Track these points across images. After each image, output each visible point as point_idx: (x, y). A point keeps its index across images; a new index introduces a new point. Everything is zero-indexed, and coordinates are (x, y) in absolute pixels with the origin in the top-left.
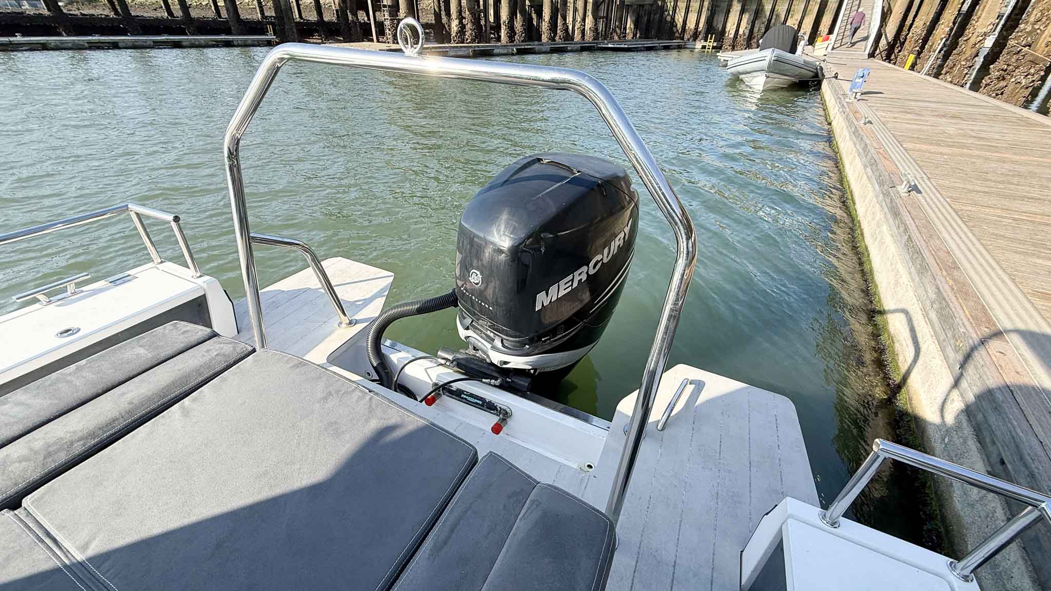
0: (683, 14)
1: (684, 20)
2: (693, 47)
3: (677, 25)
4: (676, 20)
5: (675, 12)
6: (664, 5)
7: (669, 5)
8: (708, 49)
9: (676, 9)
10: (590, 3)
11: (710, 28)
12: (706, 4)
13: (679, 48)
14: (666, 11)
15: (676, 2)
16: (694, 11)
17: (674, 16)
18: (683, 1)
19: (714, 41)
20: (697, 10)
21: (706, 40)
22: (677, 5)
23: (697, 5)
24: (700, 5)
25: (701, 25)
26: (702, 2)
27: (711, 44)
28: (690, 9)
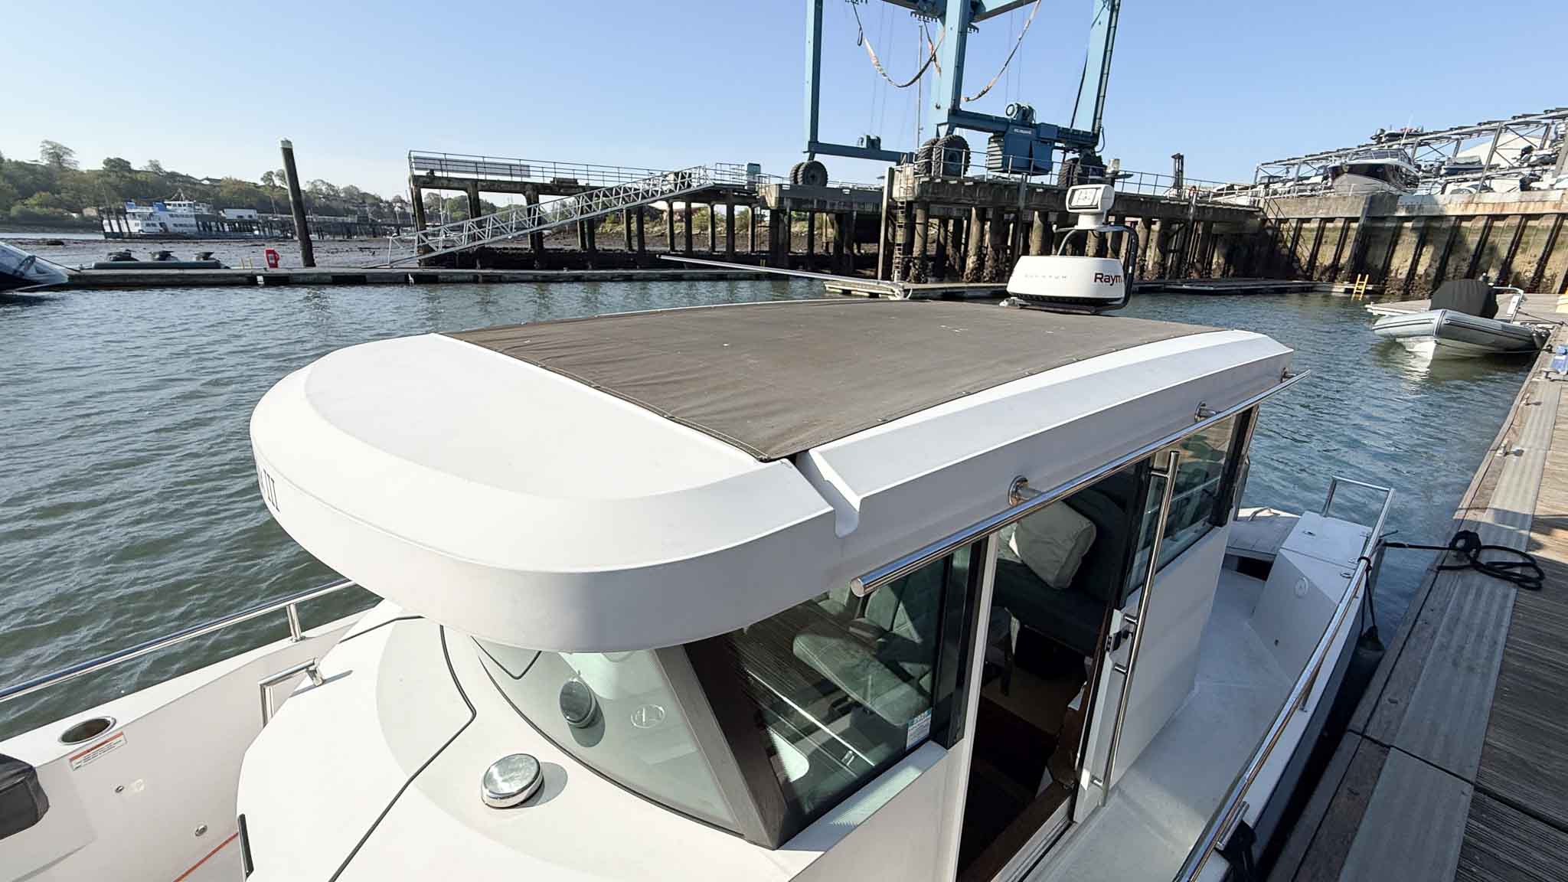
0: (1310, 247)
1: (1311, 255)
2: (1328, 290)
3: (1299, 260)
4: (1298, 254)
5: (1297, 243)
6: (1277, 235)
7: (1285, 234)
8: (1357, 293)
9: (1298, 239)
10: (1154, 231)
11: (1360, 266)
12: (1352, 234)
13: (1304, 291)
14: (1281, 241)
15: (1298, 230)
16: (1331, 243)
17: (1296, 248)
18: (1311, 230)
19: (1368, 283)
20: (1336, 243)
21: (1353, 281)
22: (1299, 235)
23: (1337, 235)
24: (1341, 235)
25: (1344, 259)
26: (1345, 230)
27: (1363, 287)
28: (1324, 240)
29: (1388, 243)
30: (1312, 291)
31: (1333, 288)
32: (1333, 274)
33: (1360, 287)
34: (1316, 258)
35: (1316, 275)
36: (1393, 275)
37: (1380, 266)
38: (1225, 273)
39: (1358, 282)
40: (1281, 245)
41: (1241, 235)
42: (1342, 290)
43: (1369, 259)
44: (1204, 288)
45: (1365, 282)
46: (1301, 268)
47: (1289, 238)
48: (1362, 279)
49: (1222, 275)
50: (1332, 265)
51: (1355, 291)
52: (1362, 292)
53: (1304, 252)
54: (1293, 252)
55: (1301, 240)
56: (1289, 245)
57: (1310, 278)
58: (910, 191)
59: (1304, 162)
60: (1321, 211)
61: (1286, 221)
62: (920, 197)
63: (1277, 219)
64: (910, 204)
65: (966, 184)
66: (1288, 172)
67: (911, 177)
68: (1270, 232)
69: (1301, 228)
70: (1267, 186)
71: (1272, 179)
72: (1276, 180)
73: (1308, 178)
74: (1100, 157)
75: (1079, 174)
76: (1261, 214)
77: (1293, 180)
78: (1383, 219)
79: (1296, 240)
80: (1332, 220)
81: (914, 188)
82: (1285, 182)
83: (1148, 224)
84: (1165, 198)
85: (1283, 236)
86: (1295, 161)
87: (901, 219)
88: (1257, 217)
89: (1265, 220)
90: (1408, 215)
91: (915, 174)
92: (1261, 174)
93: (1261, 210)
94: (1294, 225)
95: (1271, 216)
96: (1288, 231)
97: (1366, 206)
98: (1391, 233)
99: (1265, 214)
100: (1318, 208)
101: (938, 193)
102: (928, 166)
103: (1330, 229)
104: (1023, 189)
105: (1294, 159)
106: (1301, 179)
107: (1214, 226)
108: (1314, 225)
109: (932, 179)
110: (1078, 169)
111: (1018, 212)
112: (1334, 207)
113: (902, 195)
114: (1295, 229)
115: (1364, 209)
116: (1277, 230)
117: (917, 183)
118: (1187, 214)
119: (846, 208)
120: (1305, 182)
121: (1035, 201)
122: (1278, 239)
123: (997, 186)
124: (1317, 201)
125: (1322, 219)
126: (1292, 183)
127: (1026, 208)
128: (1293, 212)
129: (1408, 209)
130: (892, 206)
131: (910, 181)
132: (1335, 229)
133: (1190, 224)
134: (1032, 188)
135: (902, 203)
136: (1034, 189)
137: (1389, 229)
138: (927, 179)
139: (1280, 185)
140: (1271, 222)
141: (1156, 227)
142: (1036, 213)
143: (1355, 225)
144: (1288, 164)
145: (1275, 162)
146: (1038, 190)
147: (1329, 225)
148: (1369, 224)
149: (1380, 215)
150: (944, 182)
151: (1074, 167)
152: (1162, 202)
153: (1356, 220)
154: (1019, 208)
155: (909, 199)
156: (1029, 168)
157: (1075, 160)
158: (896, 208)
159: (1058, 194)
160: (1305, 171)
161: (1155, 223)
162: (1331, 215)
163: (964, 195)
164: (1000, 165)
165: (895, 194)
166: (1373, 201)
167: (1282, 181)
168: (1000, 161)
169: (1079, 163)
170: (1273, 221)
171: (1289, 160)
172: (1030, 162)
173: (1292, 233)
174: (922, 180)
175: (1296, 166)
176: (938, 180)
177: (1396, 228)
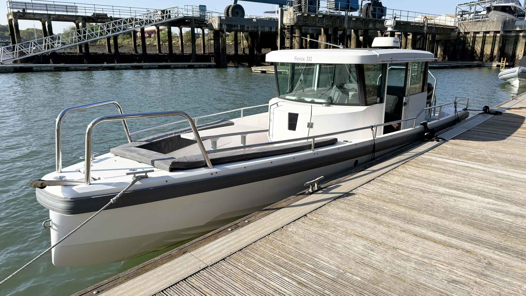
0: (480, 45)
1: (481, 49)
2: (490, 66)
3: (476, 52)
4: (476, 49)
5: (474, 44)
6: (466, 39)
7: (469, 39)
8: (502, 67)
9: (475, 42)
10: (409, 39)
11: (503, 54)
12: (498, 39)
13: (479, 66)
14: (467, 43)
15: (474, 37)
16: (489, 43)
17: (474, 46)
18: (480, 37)
19: (506, 62)
20: (491, 43)
21: (500, 61)
22: (475, 40)
23: (491, 40)
24: (493, 39)
25: (496, 52)
26: (495, 37)
27: (504, 64)
28: (486, 42)
29: (513, 43)
30: (483, 66)
31: (492, 65)
32: (492, 58)
33: (503, 64)
34: (483, 51)
35: (484, 59)
36: (517, 58)
37: (511, 54)
38: (444, 58)
39: (502, 61)
40: (467, 45)
41: (449, 40)
42: (496, 66)
43: (506, 51)
44: (435, 66)
45: (505, 62)
46: (477, 56)
47: (471, 42)
48: (504, 60)
49: (442, 60)
50: (491, 54)
51: (501, 66)
52: (504, 66)
53: (478, 48)
54: (473, 48)
55: (476, 43)
56: (471, 45)
57: (482, 60)
58: (292, 20)
59: (478, 4)
60: (483, 28)
61: (468, 33)
62: (298, 23)
63: (465, 32)
64: (292, 26)
65: (319, 16)
66: (471, 9)
67: (292, 13)
68: (462, 39)
69: (475, 37)
70: (462, 16)
71: (464, 13)
72: (465, 13)
73: (480, 12)
74: (381, 3)
75: (372, 11)
76: (458, 30)
77: (473, 13)
78: (510, 32)
79: (474, 42)
80: (488, 32)
81: (294, 18)
82: (470, 14)
83: (406, 36)
84: (412, 23)
85: (468, 40)
86: (474, 3)
87: (287, 34)
88: (456, 31)
89: (459, 33)
90: (520, 30)
91: (294, 11)
92: (458, 10)
93: (457, 28)
94: (472, 35)
95: (462, 31)
96: (470, 38)
97: (503, 26)
98: (514, 38)
99: (459, 30)
100: (482, 27)
101: (306, 21)
102: (300, 9)
103: (488, 37)
104: (346, 19)
105: (473, 2)
106: (477, 12)
107: (437, 36)
108: (481, 35)
109: (303, 14)
110: (371, 8)
111: (344, 30)
112: (488, 26)
113: (288, 22)
114: (473, 37)
115: (502, 27)
116: (465, 38)
117: (295, 16)
118: (423, 30)
119: (255, 29)
120: (479, 14)
121: (352, 25)
122: (466, 42)
123: (333, 17)
124: (481, 23)
125: (484, 32)
126: (473, 15)
127: (348, 28)
128: (472, 29)
129: (520, 27)
130: (283, 28)
131: (292, 15)
132: (490, 37)
133: (425, 35)
134: (350, 18)
135: (288, 26)
136: (351, 18)
137: (513, 36)
138: (300, 14)
139: (467, 15)
140: (462, 34)
141: (410, 37)
142: (353, 30)
143: (498, 35)
144: (471, 5)
145: (464, 4)
146: (353, 19)
147: (488, 35)
148: (505, 34)
149: (508, 30)
150: (309, 15)
151: (369, 8)
152: (411, 24)
153: (498, 32)
154: (345, 28)
155: (292, 24)
156: (348, 8)
157: (369, 4)
158: (285, 29)
159: (363, 21)
160: (479, 8)
161: (409, 35)
162: (488, 30)
163: (318, 21)
164: (334, 7)
165: (285, 22)
166: (505, 23)
167: (469, 14)
168: (334, 5)
169: (371, 6)
170: (463, 33)
171: (470, 3)
172: (349, 5)
173: (472, 39)
174: (298, 15)
175: (474, 6)
176: (306, 15)
177: (516, 36)
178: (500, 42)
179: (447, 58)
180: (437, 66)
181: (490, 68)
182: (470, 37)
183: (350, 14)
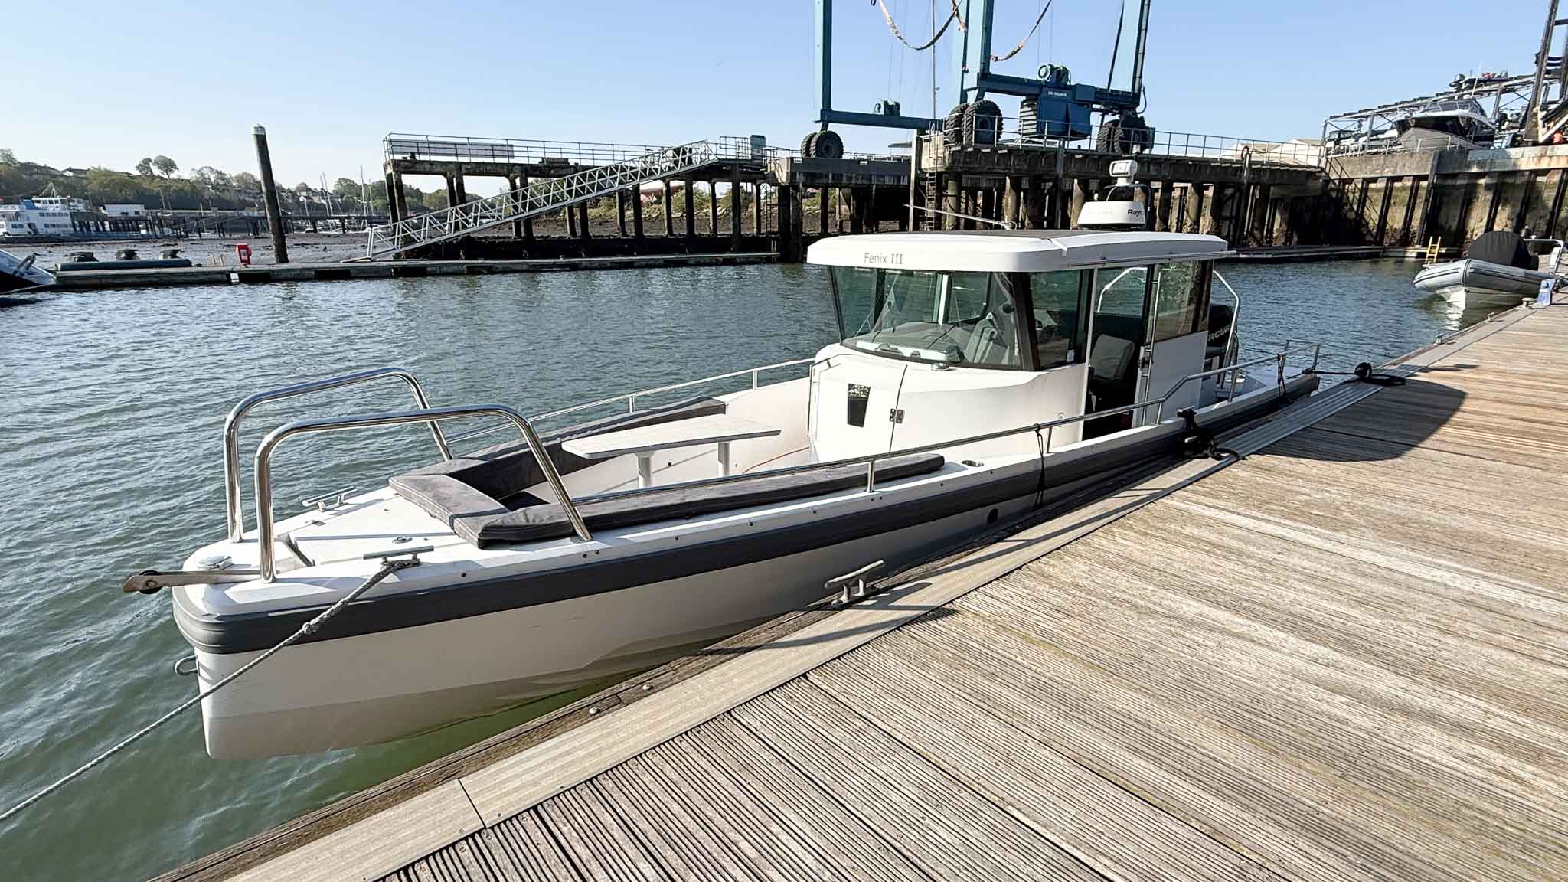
0: (1378, 209)
1: (1380, 217)
2: (1401, 255)
3: (1368, 223)
4: (1366, 217)
5: (1364, 206)
6: (1342, 197)
7: (1351, 196)
8: (1429, 257)
9: (1365, 201)
10: (1207, 197)
11: (1433, 226)
12: (1422, 193)
13: (1374, 257)
14: (1346, 204)
15: (1364, 191)
16: (1400, 204)
17: (1363, 211)
18: (1378, 190)
19: (1440, 246)
20: (1406, 202)
21: (1425, 245)
22: (1366, 196)
23: (1406, 195)
24: (1411, 194)
25: (1416, 223)
26: (1414, 190)
27: (1436, 251)
28: (1392, 201)
29: (1461, 201)
30: (1384, 257)
31: (1405, 252)
32: (1405, 240)
33: (1433, 250)
34: (1385, 222)
35: (1387, 241)
36: (1469, 236)
37: (1454, 228)
38: (1288, 239)
39: (1430, 245)
40: (1347, 208)
41: (1302, 199)
42: (1414, 255)
43: (1442, 220)
44: (1265, 256)
45: (1438, 245)
46: (1370, 232)
47: (1356, 201)
48: (1435, 242)
49: (1284, 244)
50: (1403, 229)
51: (1428, 255)
52: (1436, 255)
53: (1372, 215)
54: (1360, 215)
55: (1368, 203)
56: (1355, 207)
57: (1380, 243)
58: (940, 161)
59: (1378, 114)
60: (1387, 170)
61: (1350, 181)
62: (952, 168)
63: (1341, 180)
64: (940, 174)
65: (1000, 152)
66: (1360, 126)
67: (941, 146)
68: (1334, 194)
69: (1367, 189)
70: (1337, 142)
71: (1343, 134)
72: (1347, 135)
73: (1383, 132)
74: (1142, 118)
75: (1120, 138)
76: (1324, 174)
77: (1366, 134)
78: (1454, 176)
79: (1362, 202)
80: (1400, 179)
81: (944, 157)
82: (1357, 137)
83: (1200, 190)
84: (1215, 161)
85: (1348, 198)
86: (1368, 113)
87: (931, 192)
88: (1320, 177)
89: (1328, 181)
90: (1480, 171)
91: (946, 142)
92: (1330, 129)
93: (1323, 170)
94: (1359, 186)
95: (1334, 176)
96: (1354, 193)
97: (1435, 163)
98: (1463, 190)
99: (1328, 175)
100: (1384, 166)
101: (970, 163)
102: (958, 136)
103: (1398, 188)
104: (1061, 156)
105: (1366, 110)
106: (1375, 133)
107: (1272, 188)
108: (1381, 185)
109: (964, 148)
110: (1119, 132)
111: (1056, 181)
112: (1400, 164)
113: (932, 166)
114: (1361, 190)
115: (1433, 165)
116: (1341, 192)
117: (947, 153)
118: (1240, 176)
119: (865, 182)
120: (1381, 136)
121: (1073, 168)
122: (1344, 201)
123: (1032, 154)
124: (1382, 158)
125: (1389, 178)
126: (1365, 138)
127: (1065, 175)
128: (1358, 172)
129: (1480, 164)
130: (921, 177)
131: (940, 151)
132: (1403, 188)
133: (1244, 187)
134: (1070, 154)
135: (931, 174)
136: (1073, 155)
137: (1460, 187)
138: (958, 148)
139: (1352, 140)
140: (1335, 184)
141: (1209, 192)
142: (1076, 181)
143: (1424, 184)
144: (1360, 117)
145: (1345, 115)
146: (1077, 156)
147: (1397, 185)
148: (1440, 182)
149: (1450, 171)
150: (977, 150)
151: (1115, 130)
152: (1213, 164)
153: (1425, 178)
154: (1057, 176)
155: (939, 170)
156: (1066, 133)
157: (1115, 123)
158: (925, 179)
159: (1099, 160)
160: (1379, 123)
161: (1207, 188)
162: (1398, 173)
163: (998, 164)
164: (1035, 131)
165: (924, 165)
166: (1442, 157)
167: (1354, 137)
168: (1035, 126)
169: (1119, 126)
170: (1337, 182)
171: (1360, 112)
172: (1068, 125)
173: (1357, 195)
174: (953, 149)
175: (1369, 119)
176: (971, 149)
177: (1467, 185)
178: (1427, 200)
179: (1295, 239)
180: (1270, 256)
181: (1401, 260)
182: (1353, 191)
183: (1073, 145)
